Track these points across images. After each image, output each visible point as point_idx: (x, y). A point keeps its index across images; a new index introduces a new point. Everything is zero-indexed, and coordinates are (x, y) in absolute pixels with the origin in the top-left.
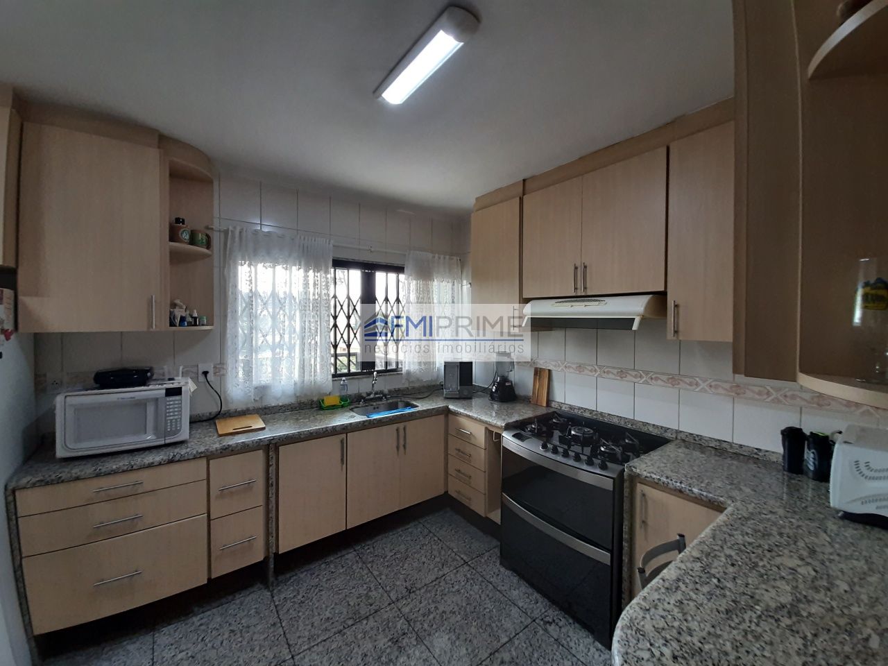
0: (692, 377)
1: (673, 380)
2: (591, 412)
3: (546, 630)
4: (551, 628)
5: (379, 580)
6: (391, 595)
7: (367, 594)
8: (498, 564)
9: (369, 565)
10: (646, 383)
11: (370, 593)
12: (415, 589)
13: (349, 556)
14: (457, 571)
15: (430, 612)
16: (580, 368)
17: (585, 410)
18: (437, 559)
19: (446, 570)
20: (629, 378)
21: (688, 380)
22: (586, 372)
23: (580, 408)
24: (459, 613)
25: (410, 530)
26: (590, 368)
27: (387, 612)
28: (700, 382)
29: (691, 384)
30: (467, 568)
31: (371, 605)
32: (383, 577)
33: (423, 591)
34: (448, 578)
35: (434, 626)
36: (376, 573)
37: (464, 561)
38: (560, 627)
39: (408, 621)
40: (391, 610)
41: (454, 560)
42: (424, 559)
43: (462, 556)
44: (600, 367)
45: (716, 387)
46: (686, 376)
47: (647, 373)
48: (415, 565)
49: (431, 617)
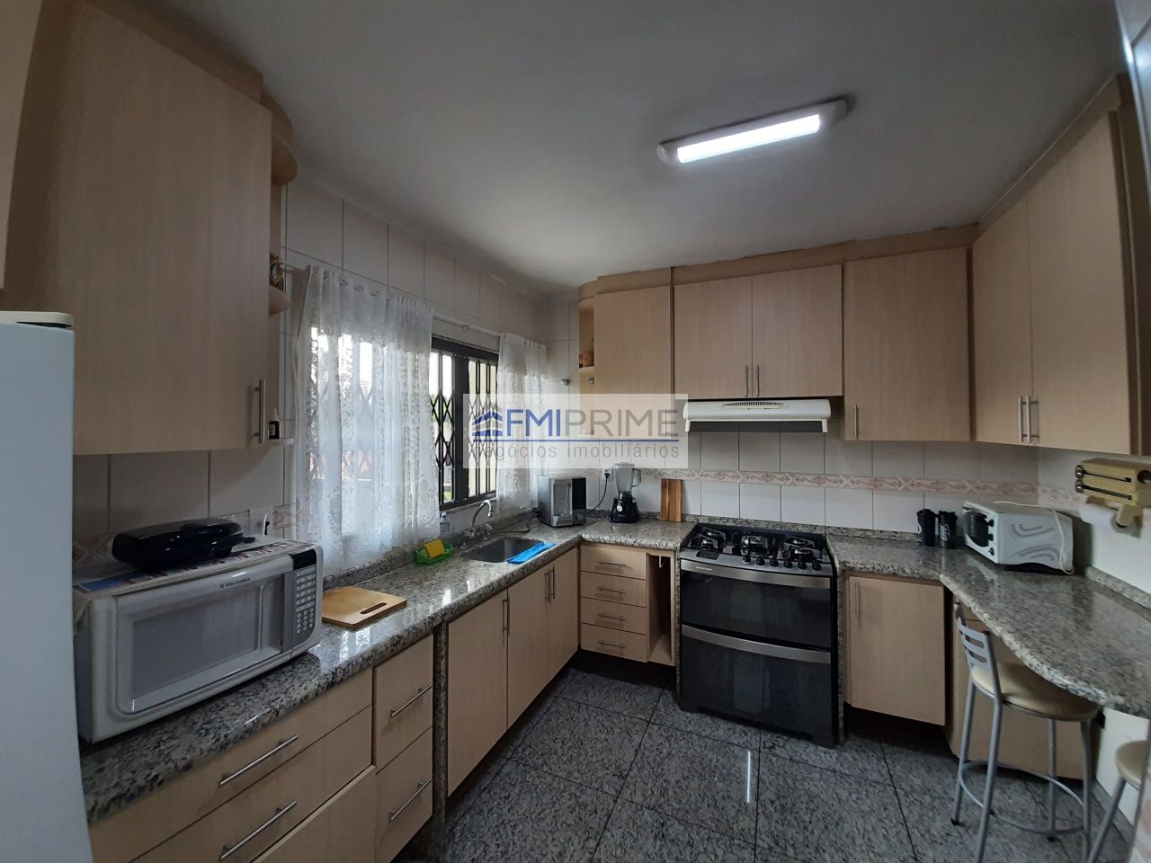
0: (837, 476)
1: (819, 480)
2: (735, 520)
3: (776, 755)
4: (777, 751)
5: (574, 780)
6: (606, 790)
7: (577, 802)
8: (679, 710)
9: (545, 769)
10: (793, 484)
11: (580, 800)
12: (626, 773)
13: (506, 769)
14: (649, 734)
15: (666, 790)
16: (720, 475)
17: (728, 519)
18: (617, 730)
19: (637, 739)
20: (775, 480)
21: (833, 478)
22: (727, 478)
23: (721, 519)
24: (693, 776)
25: (553, 709)
26: (731, 474)
27: (620, 811)
28: (844, 479)
29: (835, 482)
30: (655, 728)
31: (596, 812)
32: (576, 774)
33: (635, 770)
34: (647, 745)
35: (684, 801)
36: (563, 774)
37: (645, 720)
38: (783, 747)
39: (653, 809)
40: (623, 806)
41: (635, 724)
42: (603, 736)
43: (638, 716)
44: (743, 472)
45: (858, 482)
46: (831, 475)
47: (793, 474)
48: (599, 746)
49: (670, 793)
